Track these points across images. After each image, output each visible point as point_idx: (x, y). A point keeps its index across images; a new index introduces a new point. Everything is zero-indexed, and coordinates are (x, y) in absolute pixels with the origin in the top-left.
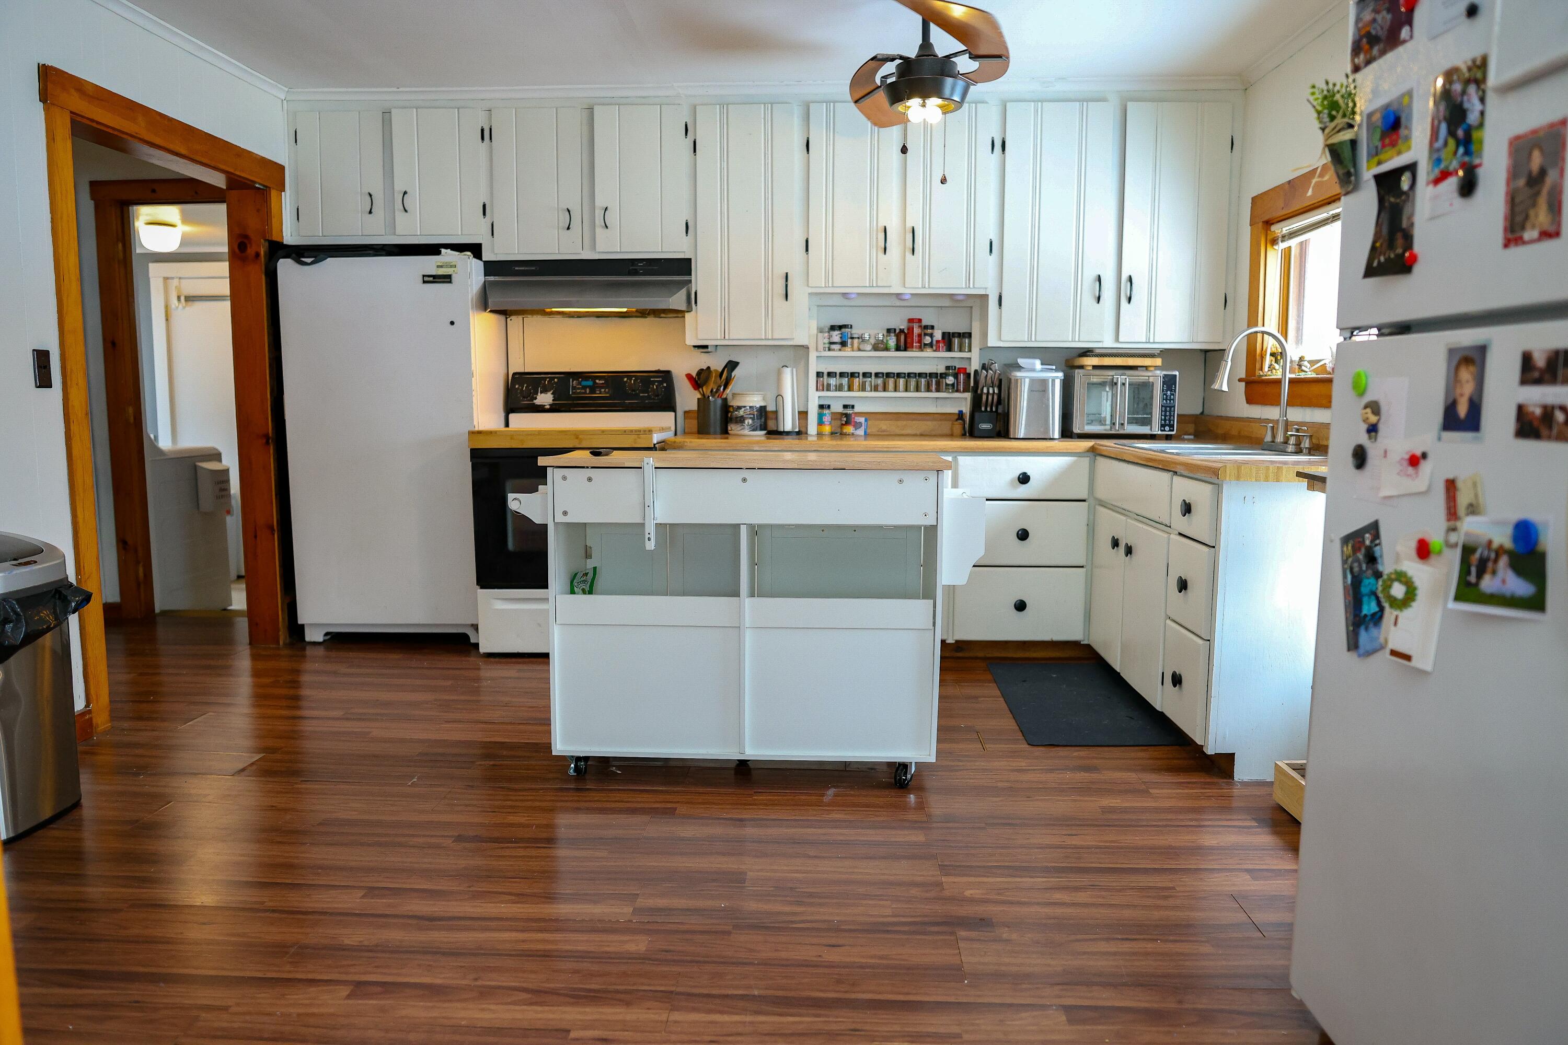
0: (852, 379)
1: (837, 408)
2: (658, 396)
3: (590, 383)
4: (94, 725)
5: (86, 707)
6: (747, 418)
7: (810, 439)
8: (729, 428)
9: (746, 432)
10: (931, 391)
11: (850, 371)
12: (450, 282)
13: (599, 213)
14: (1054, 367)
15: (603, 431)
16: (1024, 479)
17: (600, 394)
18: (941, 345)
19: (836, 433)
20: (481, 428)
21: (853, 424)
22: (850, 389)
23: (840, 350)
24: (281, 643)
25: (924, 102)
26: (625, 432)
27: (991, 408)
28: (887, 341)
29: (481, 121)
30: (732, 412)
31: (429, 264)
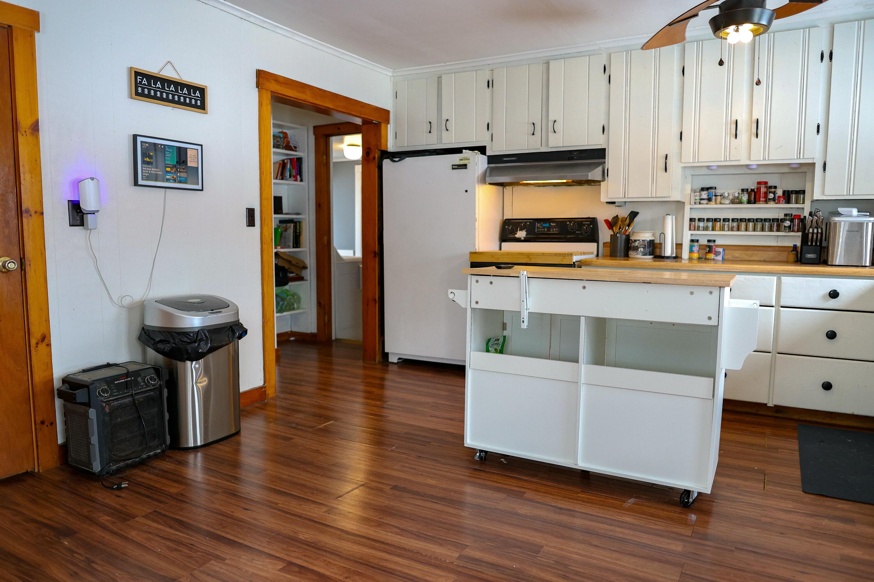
0: (715, 223)
1: (704, 241)
2: (587, 233)
3: (547, 225)
4: (267, 394)
5: (264, 384)
6: (640, 247)
7: (683, 261)
8: (629, 254)
9: (640, 256)
10: (773, 231)
11: (714, 218)
12: (466, 168)
13: (551, 124)
14: (868, 214)
15: (544, 254)
16: (834, 294)
17: (553, 231)
18: (781, 199)
19: (702, 258)
20: (481, 250)
21: (713, 252)
22: (713, 229)
23: (707, 204)
24: (377, 361)
25: (738, 28)
26: (556, 255)
27: (816, 243)
28: (741, 197)
29: (488, 77)
30: (632, 243)
31: (456, 159)
